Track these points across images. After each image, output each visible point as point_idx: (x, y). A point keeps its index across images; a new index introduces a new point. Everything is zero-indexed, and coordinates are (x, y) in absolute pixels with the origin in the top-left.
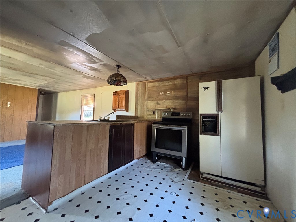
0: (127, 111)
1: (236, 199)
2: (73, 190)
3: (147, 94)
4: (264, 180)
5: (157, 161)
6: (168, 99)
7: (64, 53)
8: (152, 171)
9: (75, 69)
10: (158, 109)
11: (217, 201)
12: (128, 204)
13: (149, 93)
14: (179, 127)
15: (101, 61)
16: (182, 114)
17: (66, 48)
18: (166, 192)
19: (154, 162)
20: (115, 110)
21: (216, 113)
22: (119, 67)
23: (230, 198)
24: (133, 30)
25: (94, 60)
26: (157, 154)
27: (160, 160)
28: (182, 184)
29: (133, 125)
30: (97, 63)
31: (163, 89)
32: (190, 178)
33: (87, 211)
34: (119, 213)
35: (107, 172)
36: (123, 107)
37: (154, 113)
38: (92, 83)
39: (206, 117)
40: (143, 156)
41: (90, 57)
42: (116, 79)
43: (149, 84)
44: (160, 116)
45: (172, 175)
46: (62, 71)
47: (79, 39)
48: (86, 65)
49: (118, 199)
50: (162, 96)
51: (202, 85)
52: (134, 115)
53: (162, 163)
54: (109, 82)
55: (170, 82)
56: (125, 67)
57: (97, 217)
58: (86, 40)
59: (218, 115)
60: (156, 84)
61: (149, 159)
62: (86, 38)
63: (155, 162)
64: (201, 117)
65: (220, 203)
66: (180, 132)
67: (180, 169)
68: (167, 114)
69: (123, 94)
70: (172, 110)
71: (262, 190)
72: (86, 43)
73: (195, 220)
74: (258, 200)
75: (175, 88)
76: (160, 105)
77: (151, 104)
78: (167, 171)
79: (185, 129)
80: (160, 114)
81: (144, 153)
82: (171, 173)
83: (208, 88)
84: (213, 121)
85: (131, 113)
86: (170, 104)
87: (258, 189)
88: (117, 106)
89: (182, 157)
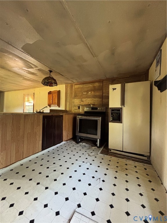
0: (59, 107)
1: (130, 165)
2: (14, 162)
3: (73, 94)
4: (149, 152)
5: (80, 142)
6: (89, 98)
7: (6, 59)
8: (75, 149)
9: (16, 72)
10: (82, 105)
11: (117, 167)
12: (55, 171)
13: (75, 92)
14: (96, 118)
15: (36, 67)
16: (99, 109)
17: (6, 54)
18: (83, 162)
19: (77, 143)
20: (50, 106)
21: (121, 107)
22: (51, 71)
23: (126, 165)
24: (58, 42)
25: (31, 65)
26: (80, 137)
27: (82, 142)
28: (96, 157)
29: (62, 116)
30: (33, 68)
31: (86, 90)
32: (102, 153)
33: (24, 176)
34: (47, 176)
35: (41, 150)
36: (55, 103)
37: (79, 108)
38: (31, 84)
39: (113, 110)
40: (70, 139)
41: (27, 63)
42: (48, 81)
43: (75, 86)
44: (83, 110)
45: (89, 151)
46: (6, 74)
47: (16, 47)
48: (25, 70)
49: (48, 168)
50: (85, 95)
51: (111, 87)
52: (64, 109)
53: (84, 144)
54: (43, 83)
55: (91, 85)
56: (56, 72)
57: (31, 180)
58: (22, 48)
59: (122, 108)
60: (81, 86)
61: (74, 141)
62: (21, 47)
63: (79, 143)
64: (110, 110)
65: (119, 168)
66: (96, 121)
67: (96, 147)
68: (88, 109)
69: (56, 93)
70: (92, 106)
71: (148, 159)
72: (22, 51)
73: (100, 178)
74: (144, 165)
75: (94, 89)
76: (83, 102)
77: (77, 102)
78: (86, 148)
79: (99, 119)
80: (83, 108)
81: (71, 137)
82: (89, 150)
83: (115, 89)
84: (118, 113)
85: (62, 108)
86: (90, 101)
87: (146, 158)
88: (51, 102)
89: (97, 139)
